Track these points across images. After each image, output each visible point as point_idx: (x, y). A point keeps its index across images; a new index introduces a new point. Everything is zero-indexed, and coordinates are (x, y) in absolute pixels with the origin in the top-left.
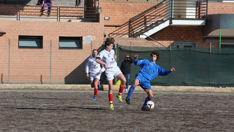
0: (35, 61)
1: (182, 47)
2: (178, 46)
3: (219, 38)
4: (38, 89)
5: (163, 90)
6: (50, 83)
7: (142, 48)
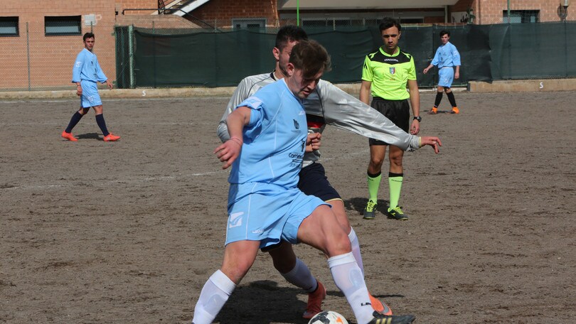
0: (8, 56)
1: (244, 26)
2: (238, 26)
3: (296, 10)
4: (10, 99)
5: (206, 94)
6: (29, 90)
7: (177, 30)
